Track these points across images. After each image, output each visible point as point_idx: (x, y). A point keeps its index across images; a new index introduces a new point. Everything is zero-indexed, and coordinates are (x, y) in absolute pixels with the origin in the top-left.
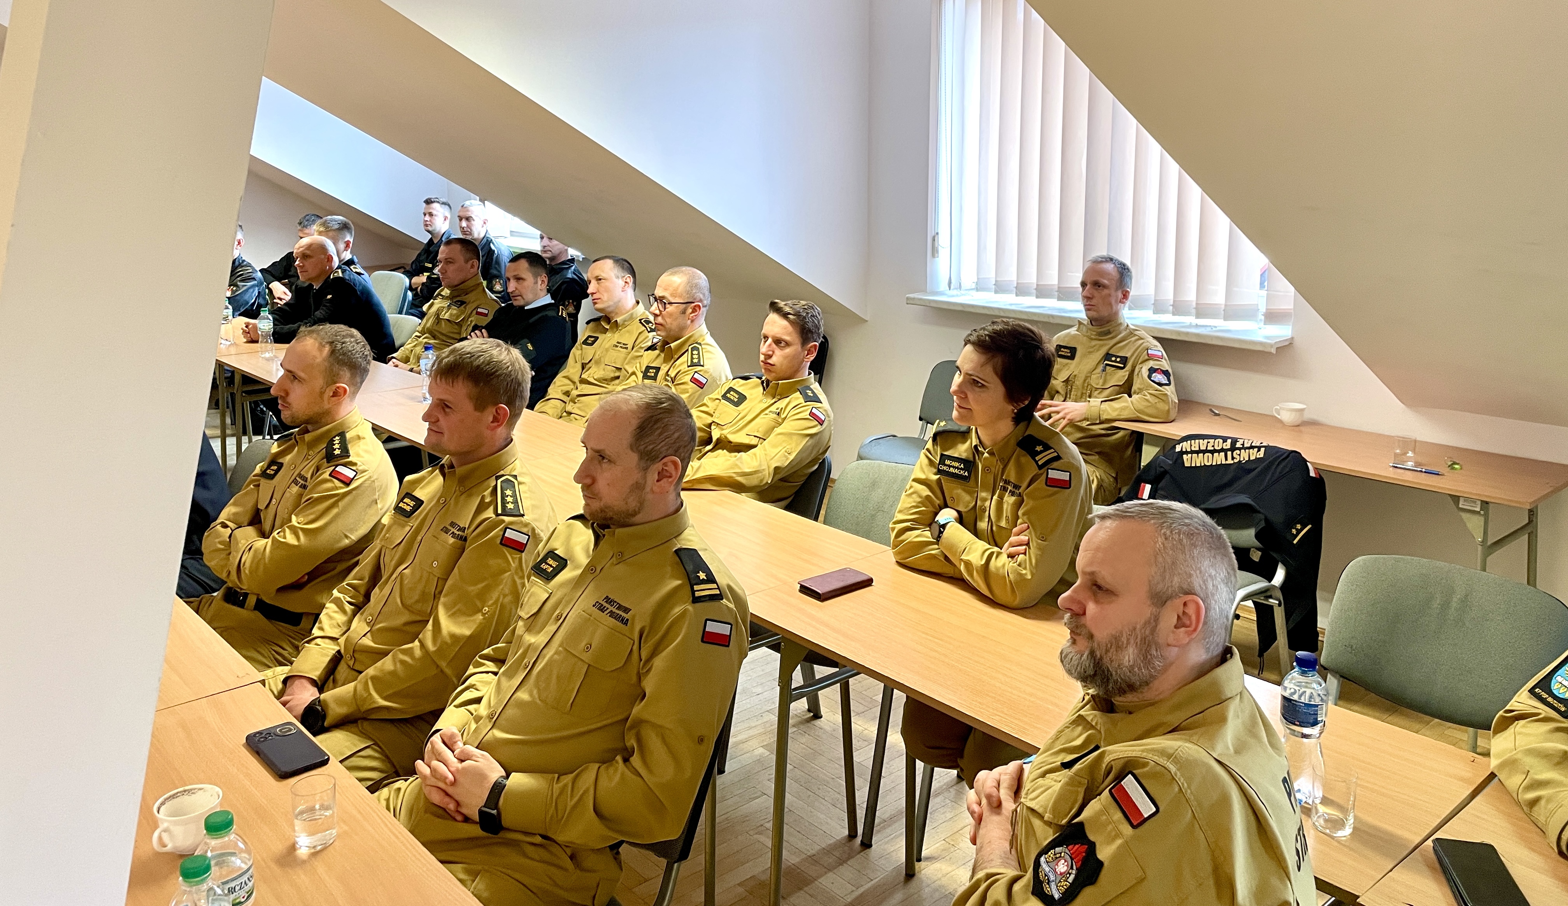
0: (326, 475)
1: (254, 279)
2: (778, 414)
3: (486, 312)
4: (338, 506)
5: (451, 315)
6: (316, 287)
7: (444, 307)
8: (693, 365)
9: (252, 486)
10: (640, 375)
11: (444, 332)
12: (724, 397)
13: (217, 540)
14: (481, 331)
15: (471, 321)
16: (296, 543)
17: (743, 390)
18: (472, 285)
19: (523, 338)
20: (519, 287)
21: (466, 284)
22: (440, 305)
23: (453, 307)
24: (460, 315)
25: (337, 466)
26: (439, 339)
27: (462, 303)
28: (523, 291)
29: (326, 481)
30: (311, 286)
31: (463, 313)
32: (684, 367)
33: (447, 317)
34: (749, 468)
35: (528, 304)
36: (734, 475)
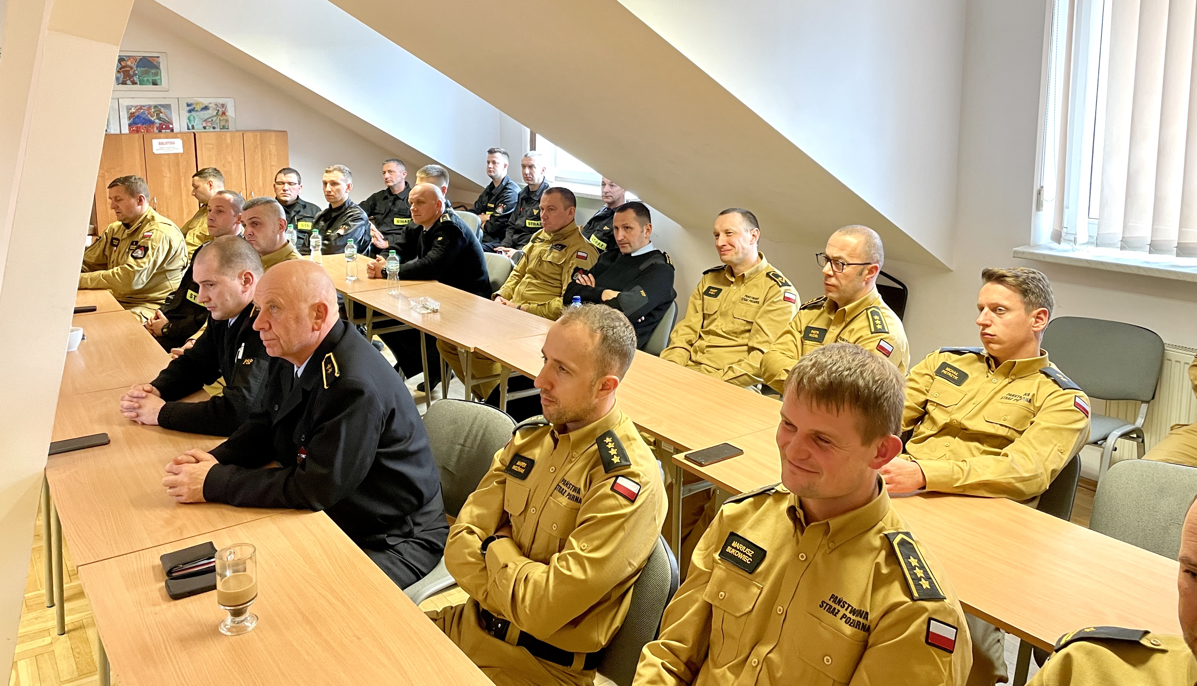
0: (607, 490)
1: (362, 219)
2: (1030, 401)
3: (585, 255)
4: (624, 529)
5: (553, 257)
6: (426, 228)
7: (546, 250)
8: (877, 331)
9: (495, 483)
10: (799, 336)
11: (545, 273)
12: (939, 372)
13: (467, 551)
14: (587, 276)
15: (573, 264)
16: (582, 576)
17: (960, 366)
18: (570, 230)
19: (635, 285)
20: (627, 235)
21: (564, 229)
22: (542, 248)
23: (554, 250)
24: (562, 258)
25: (617, 477)
26: (540, 278)
27: (563, 247)
28: (631, 239)
29: (606, 496)
30: (421, 227)
31: (564, 256)
32: (866, 333)
33: (549, 259)
34: (1026, 472)
35: (634, 252)
36: (1013, 481)
